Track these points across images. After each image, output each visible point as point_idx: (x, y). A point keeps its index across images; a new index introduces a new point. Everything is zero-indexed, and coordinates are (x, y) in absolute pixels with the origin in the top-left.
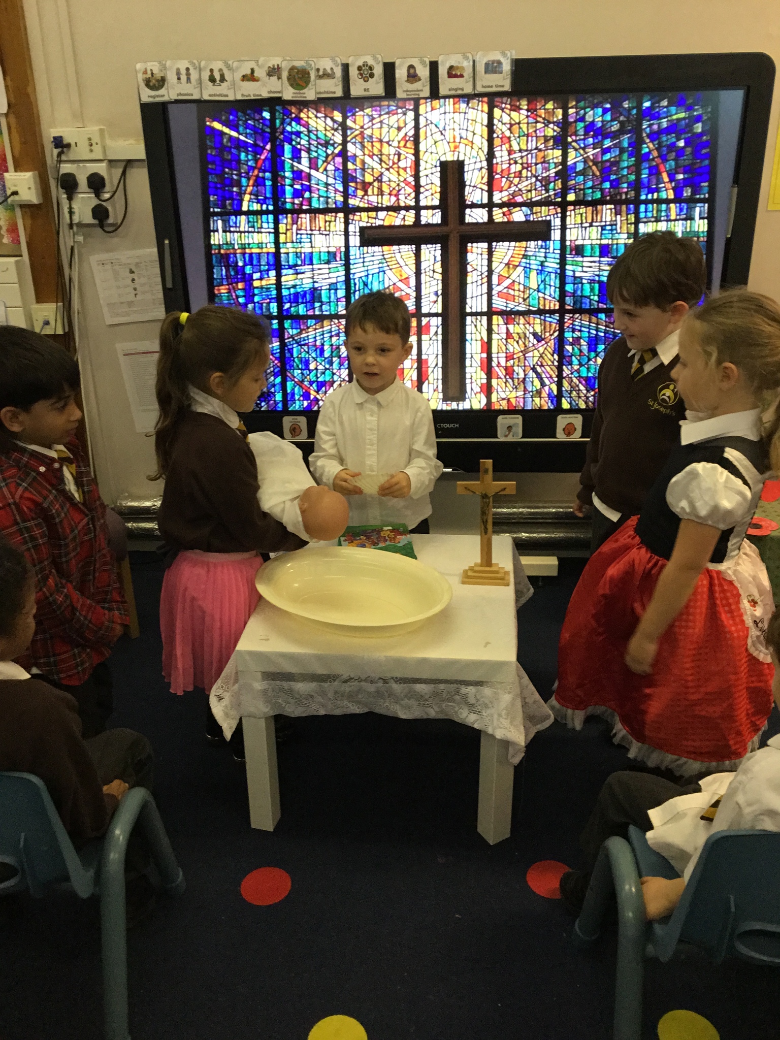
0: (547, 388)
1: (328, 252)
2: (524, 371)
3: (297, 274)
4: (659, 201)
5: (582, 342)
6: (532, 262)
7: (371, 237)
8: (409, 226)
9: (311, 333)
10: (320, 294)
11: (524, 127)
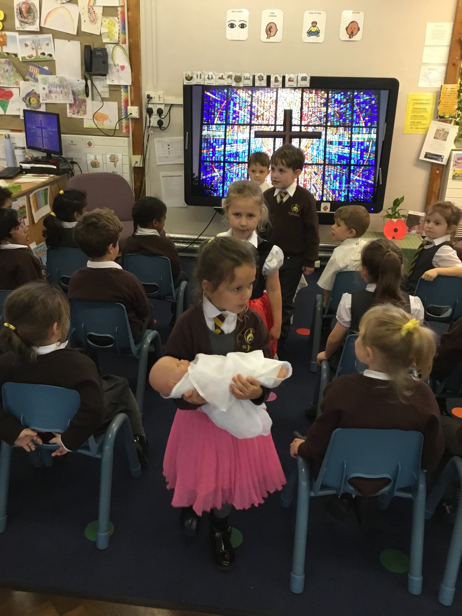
0: (318, 193)
1: (243, 139)
2: (310, 186)
3: (231, 146)
4: (359, 127)
5: (331, 176)
6: (314, 146)
7: (258, 135)
8: (272, 131)
9: (235, 168)
10: (239, 154)
11: (314, 99)
